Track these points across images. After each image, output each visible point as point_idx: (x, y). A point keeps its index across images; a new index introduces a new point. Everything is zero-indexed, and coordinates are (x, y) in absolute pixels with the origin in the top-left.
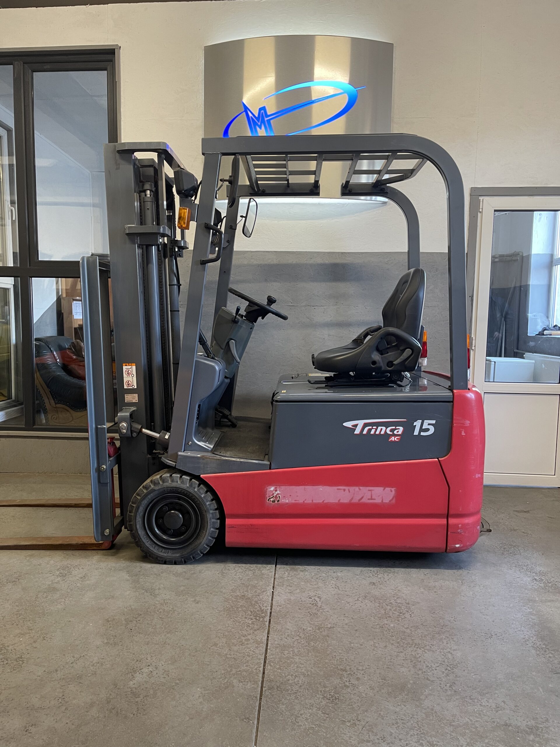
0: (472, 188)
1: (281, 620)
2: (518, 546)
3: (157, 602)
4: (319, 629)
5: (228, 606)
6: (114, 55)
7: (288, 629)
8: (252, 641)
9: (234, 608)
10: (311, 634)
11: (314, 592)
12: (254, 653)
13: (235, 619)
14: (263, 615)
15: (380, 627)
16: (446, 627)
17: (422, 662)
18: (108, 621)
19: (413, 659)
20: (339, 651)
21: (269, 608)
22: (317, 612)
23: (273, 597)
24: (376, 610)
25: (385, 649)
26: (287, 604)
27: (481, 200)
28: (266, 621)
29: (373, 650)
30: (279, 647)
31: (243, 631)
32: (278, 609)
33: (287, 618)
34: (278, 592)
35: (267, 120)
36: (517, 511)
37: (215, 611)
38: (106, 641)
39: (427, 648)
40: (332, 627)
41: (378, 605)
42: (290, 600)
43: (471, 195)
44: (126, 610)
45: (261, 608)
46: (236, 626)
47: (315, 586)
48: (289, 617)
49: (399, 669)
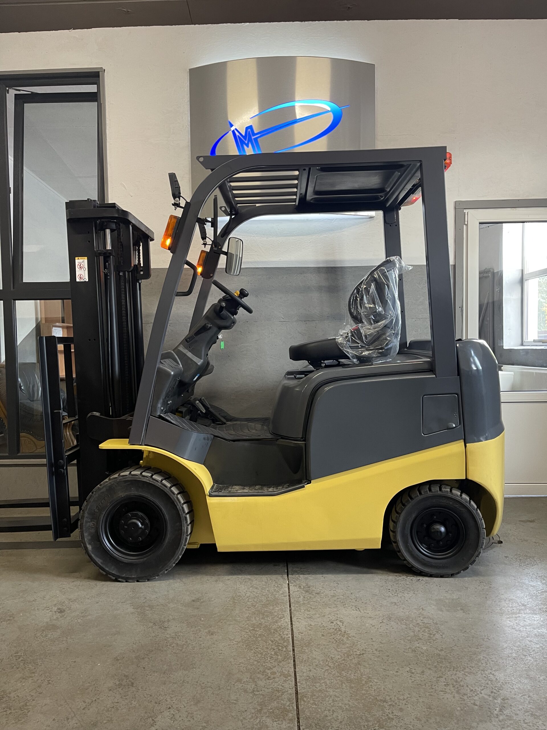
0: (456, 201)
1: (305, 648)
2: (534, 557)
3: (168, 636)
4: (348, 657)
5: (245, 636)
6: (98, 78)
7: (315, 659)
8: (278, 674)
9: (252, 638)
10: (341, 662)
11: (334, 616)
12: (283, 688)
13: (256, 650)
14: (285, 644)
15: (413, 651)
16: (481, 647)
17: (466, 686)
18: (118, 660)
19: (455, 683)
20: (375, 680)
21: (290, 636)
22: (342, 638)
23: (292, 624)
24: (404, 633)
25: (423, 675)
26: (309, 631)
27: (466, 213)
28: (290, 652)
29: (411, 676)
30: (310, 679)
31: (267, 664)
32: (300, 637)
33: (311, 646)
34: (296, 618)
35: (254, 139)
36: (522, 521)
37: (233, 642)
38: (118, 683)
39: (467, 671)
40: (361, 653)
41: (405, 626)
42: (311, 625)
43: (455, 208)
44: (134, 646)
45: (282, 637)
46: (258, 658)
47: (335, 609)
48: (313, 645)
49: (442, 696)
